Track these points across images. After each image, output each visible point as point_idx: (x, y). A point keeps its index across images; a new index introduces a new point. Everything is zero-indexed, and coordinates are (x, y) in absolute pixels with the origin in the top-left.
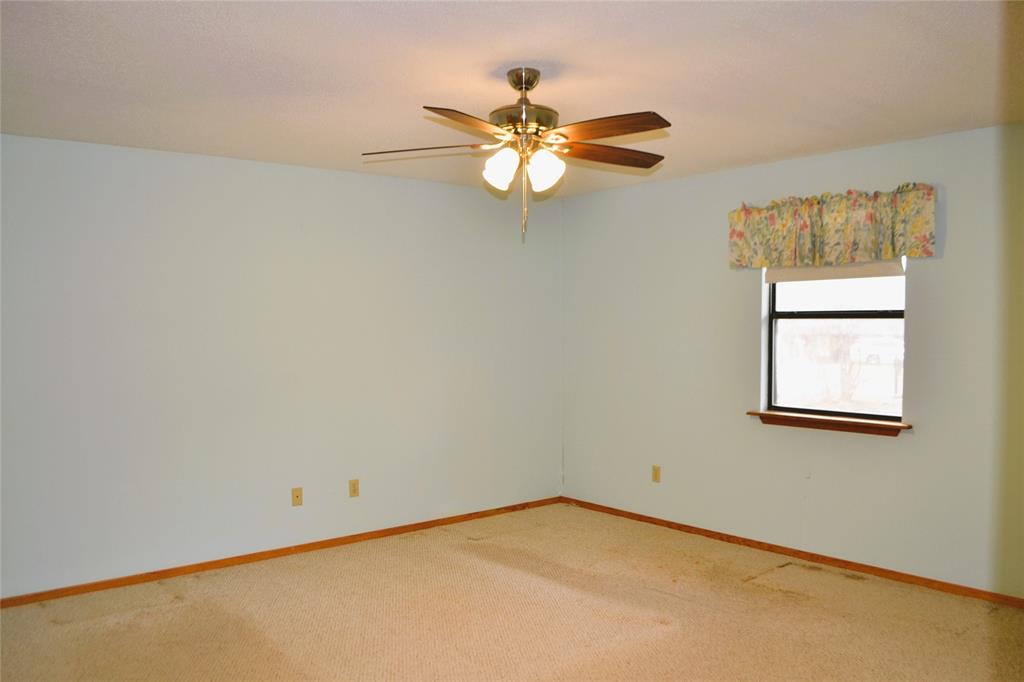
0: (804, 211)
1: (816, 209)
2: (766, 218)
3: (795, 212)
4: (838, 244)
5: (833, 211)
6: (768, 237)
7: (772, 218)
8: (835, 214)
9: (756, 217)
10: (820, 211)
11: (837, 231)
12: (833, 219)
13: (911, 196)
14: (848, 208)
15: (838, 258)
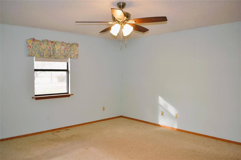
0: (50, 44)
1: (53, 44)
2: (39, 44)
3: (48, 44)
4: (58, 53)
5: (57, 45)
6: (39, 49)
7: (41, 44)
8: (57, 46)
9: (36, 43)
10: (54, 45)
11: (58, 50)
12: (57, 47)
13: (74, 46)
14: (61, 45)
15: (58, 57)
